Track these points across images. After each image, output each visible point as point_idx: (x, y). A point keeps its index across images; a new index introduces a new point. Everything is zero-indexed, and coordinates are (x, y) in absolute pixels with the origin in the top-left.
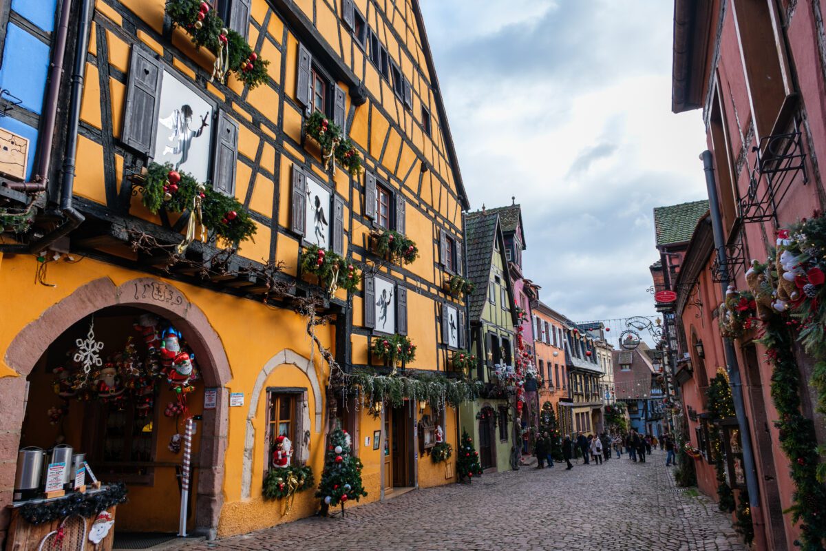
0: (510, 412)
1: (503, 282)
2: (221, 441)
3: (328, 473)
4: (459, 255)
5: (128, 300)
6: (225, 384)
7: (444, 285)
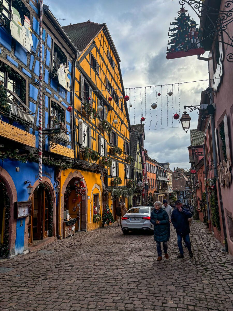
0: (141, 197)
1: (140, 154)
2: (87, 208)
3: (105, 216)
4: (129, 148)
5: (74, 176)
6: (87, 194)
7: (126, 159)
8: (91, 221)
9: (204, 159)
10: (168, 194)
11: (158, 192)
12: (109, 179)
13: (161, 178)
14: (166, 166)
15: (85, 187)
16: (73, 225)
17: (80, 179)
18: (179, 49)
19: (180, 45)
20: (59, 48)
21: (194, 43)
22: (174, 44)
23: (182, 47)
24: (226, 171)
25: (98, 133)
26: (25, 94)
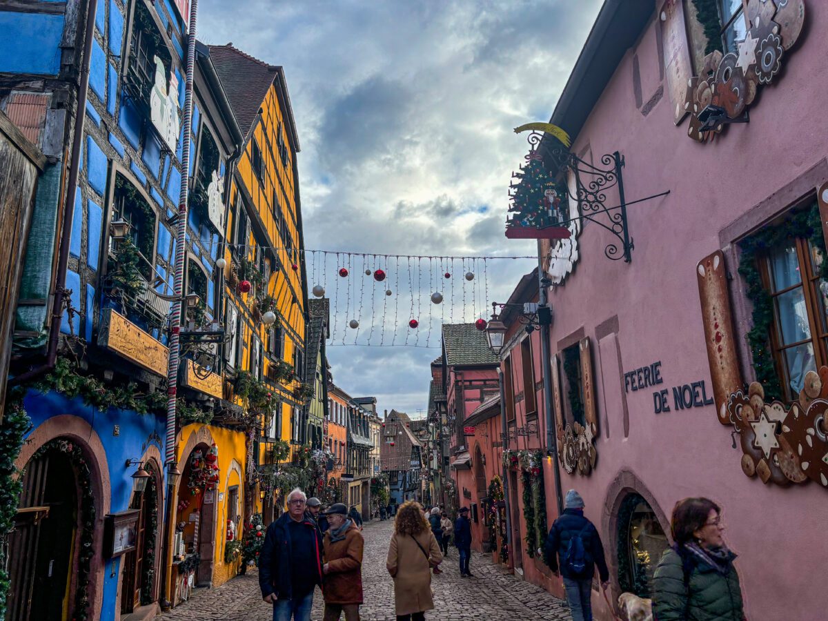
1: (320, 377)
2: (216, 524)
3: (251, 544)
4: (303, 363)
5: (198, 442)
6: (217, 488)
7: (294, 390)
8: (221, 561)
9: (501, 403)
10: (369, 481)
11: (351, 476)
12: (262, 445)
13: (358, 439)
14: (369, 407)
15: (216, 469)
16: (190, 571)
17: (208, 447)
18: (528, 224)
19: (530, 216)
20: (210, 134)
21: (554, 218)
22: (519, 213)
23: (533, 221)
24: (583, 444)
25: (251, 327)
26: (152, 248)
